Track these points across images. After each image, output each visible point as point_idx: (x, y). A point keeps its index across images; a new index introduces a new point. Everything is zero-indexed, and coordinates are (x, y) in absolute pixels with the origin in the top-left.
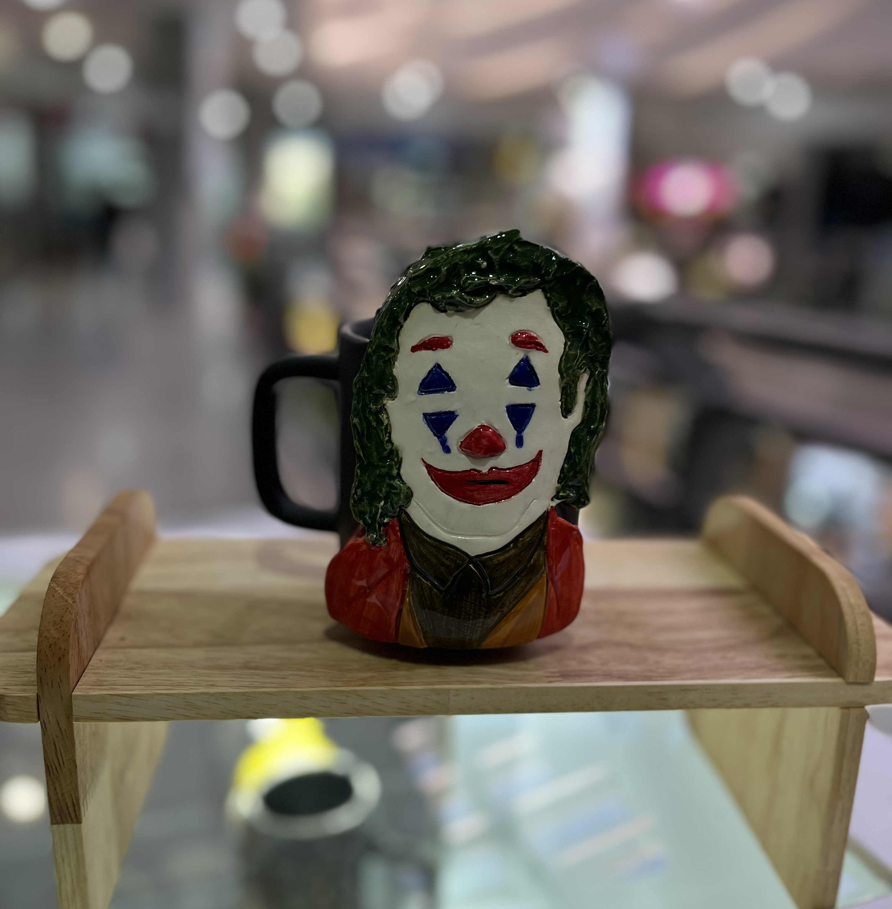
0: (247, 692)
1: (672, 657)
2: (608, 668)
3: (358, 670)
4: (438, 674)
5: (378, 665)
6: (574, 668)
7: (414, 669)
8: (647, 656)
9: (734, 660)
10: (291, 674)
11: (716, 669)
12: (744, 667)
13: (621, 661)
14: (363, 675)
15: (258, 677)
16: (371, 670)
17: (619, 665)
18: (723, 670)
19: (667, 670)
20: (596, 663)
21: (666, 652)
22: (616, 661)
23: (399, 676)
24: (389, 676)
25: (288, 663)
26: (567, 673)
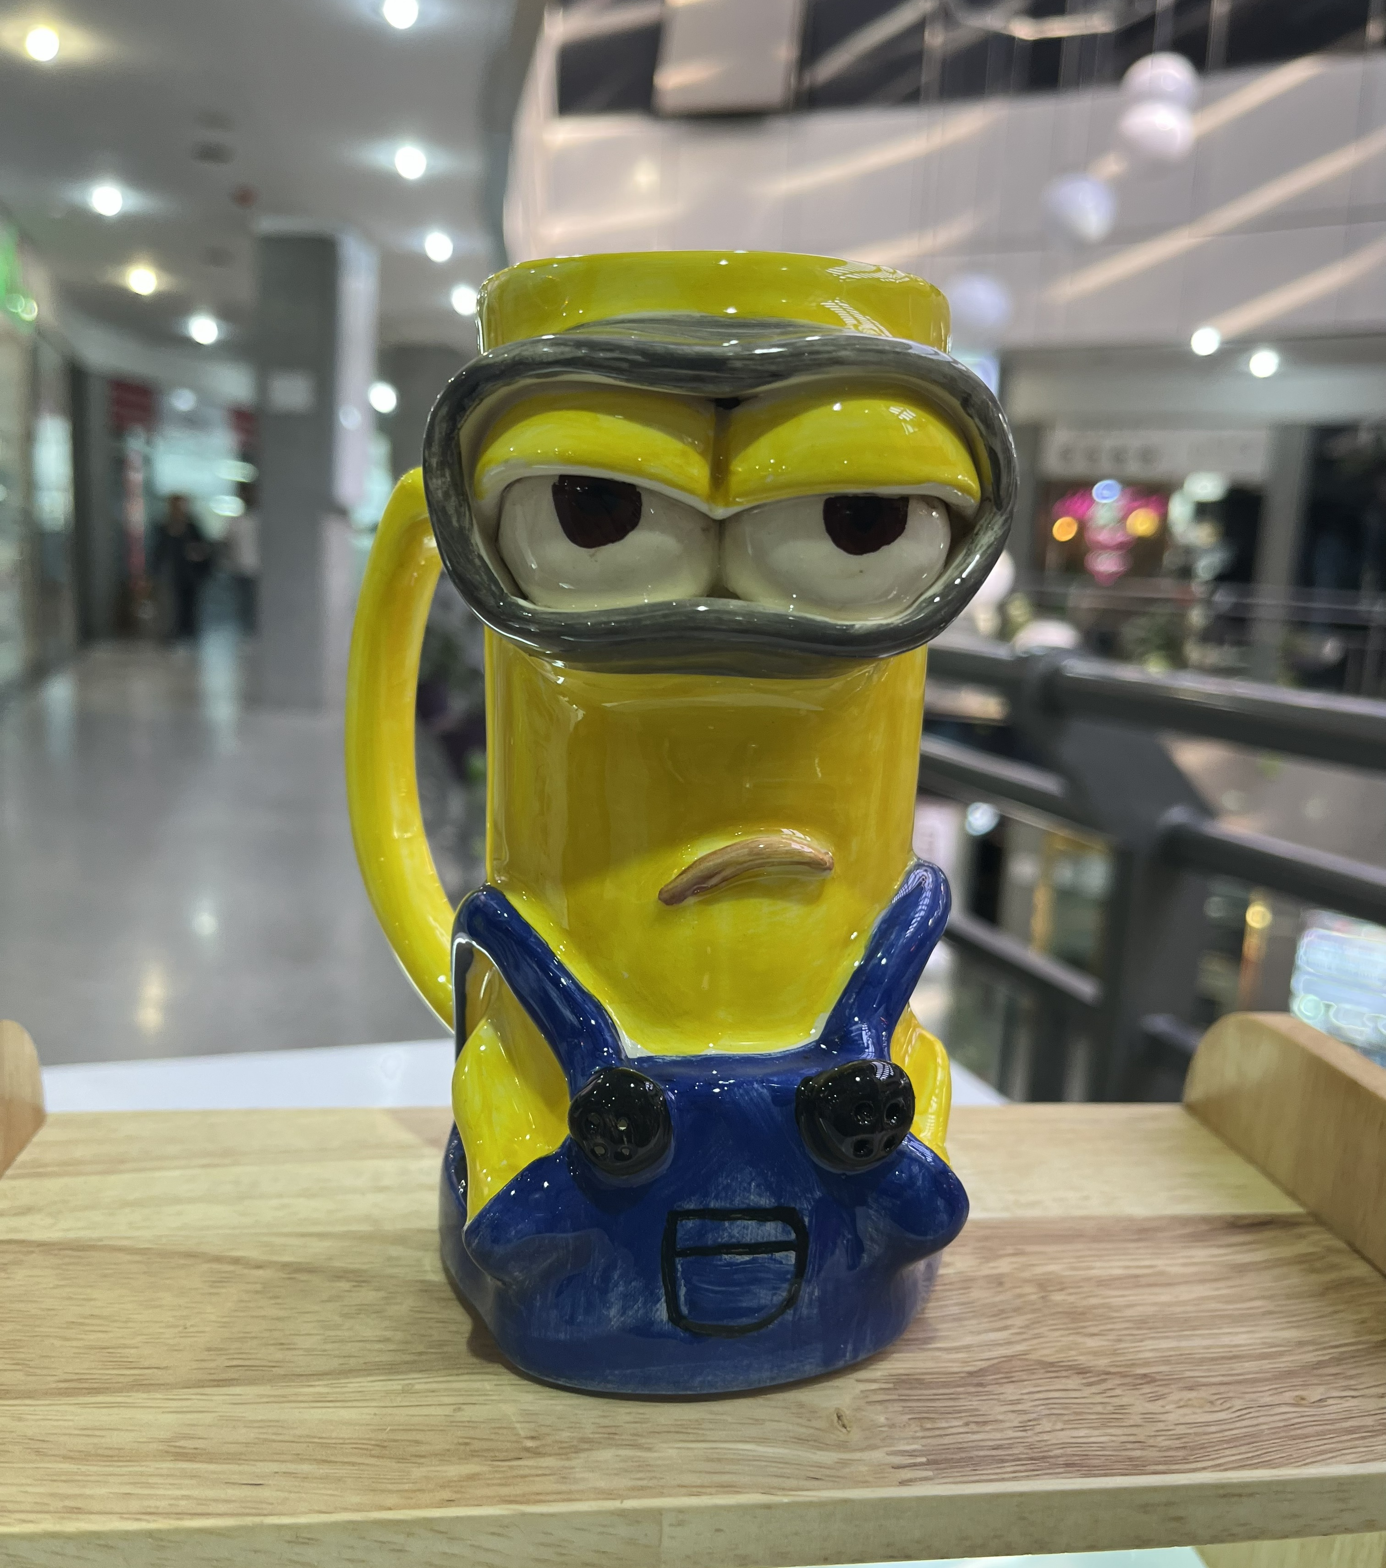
1: (1182, 1404)
2: (1038, 1439)
3: (443, 1456)
4: (635, 1464)
5: (491, 1440)
6: (959, 1438)
7: (578, 1451)
8: (1124, 1401)
9: (1325, 1409)
10: (276, 1473)
11: (1291, 1436)
12: (1352, 1427)
13: (1066, 1418)
14: (454, 1470)
15: (194, 1482)
16: (474, 1454)
17: (1062, 1430)
18: (1307, 1437)
19: (1178, 1442)
20: (1008, 1425)
21: (1165, 1390)
22: (1054, 1418)
23: (540, 1472)
24: (515, 1472)
25: (274, 1437)
26: (944, 1456)
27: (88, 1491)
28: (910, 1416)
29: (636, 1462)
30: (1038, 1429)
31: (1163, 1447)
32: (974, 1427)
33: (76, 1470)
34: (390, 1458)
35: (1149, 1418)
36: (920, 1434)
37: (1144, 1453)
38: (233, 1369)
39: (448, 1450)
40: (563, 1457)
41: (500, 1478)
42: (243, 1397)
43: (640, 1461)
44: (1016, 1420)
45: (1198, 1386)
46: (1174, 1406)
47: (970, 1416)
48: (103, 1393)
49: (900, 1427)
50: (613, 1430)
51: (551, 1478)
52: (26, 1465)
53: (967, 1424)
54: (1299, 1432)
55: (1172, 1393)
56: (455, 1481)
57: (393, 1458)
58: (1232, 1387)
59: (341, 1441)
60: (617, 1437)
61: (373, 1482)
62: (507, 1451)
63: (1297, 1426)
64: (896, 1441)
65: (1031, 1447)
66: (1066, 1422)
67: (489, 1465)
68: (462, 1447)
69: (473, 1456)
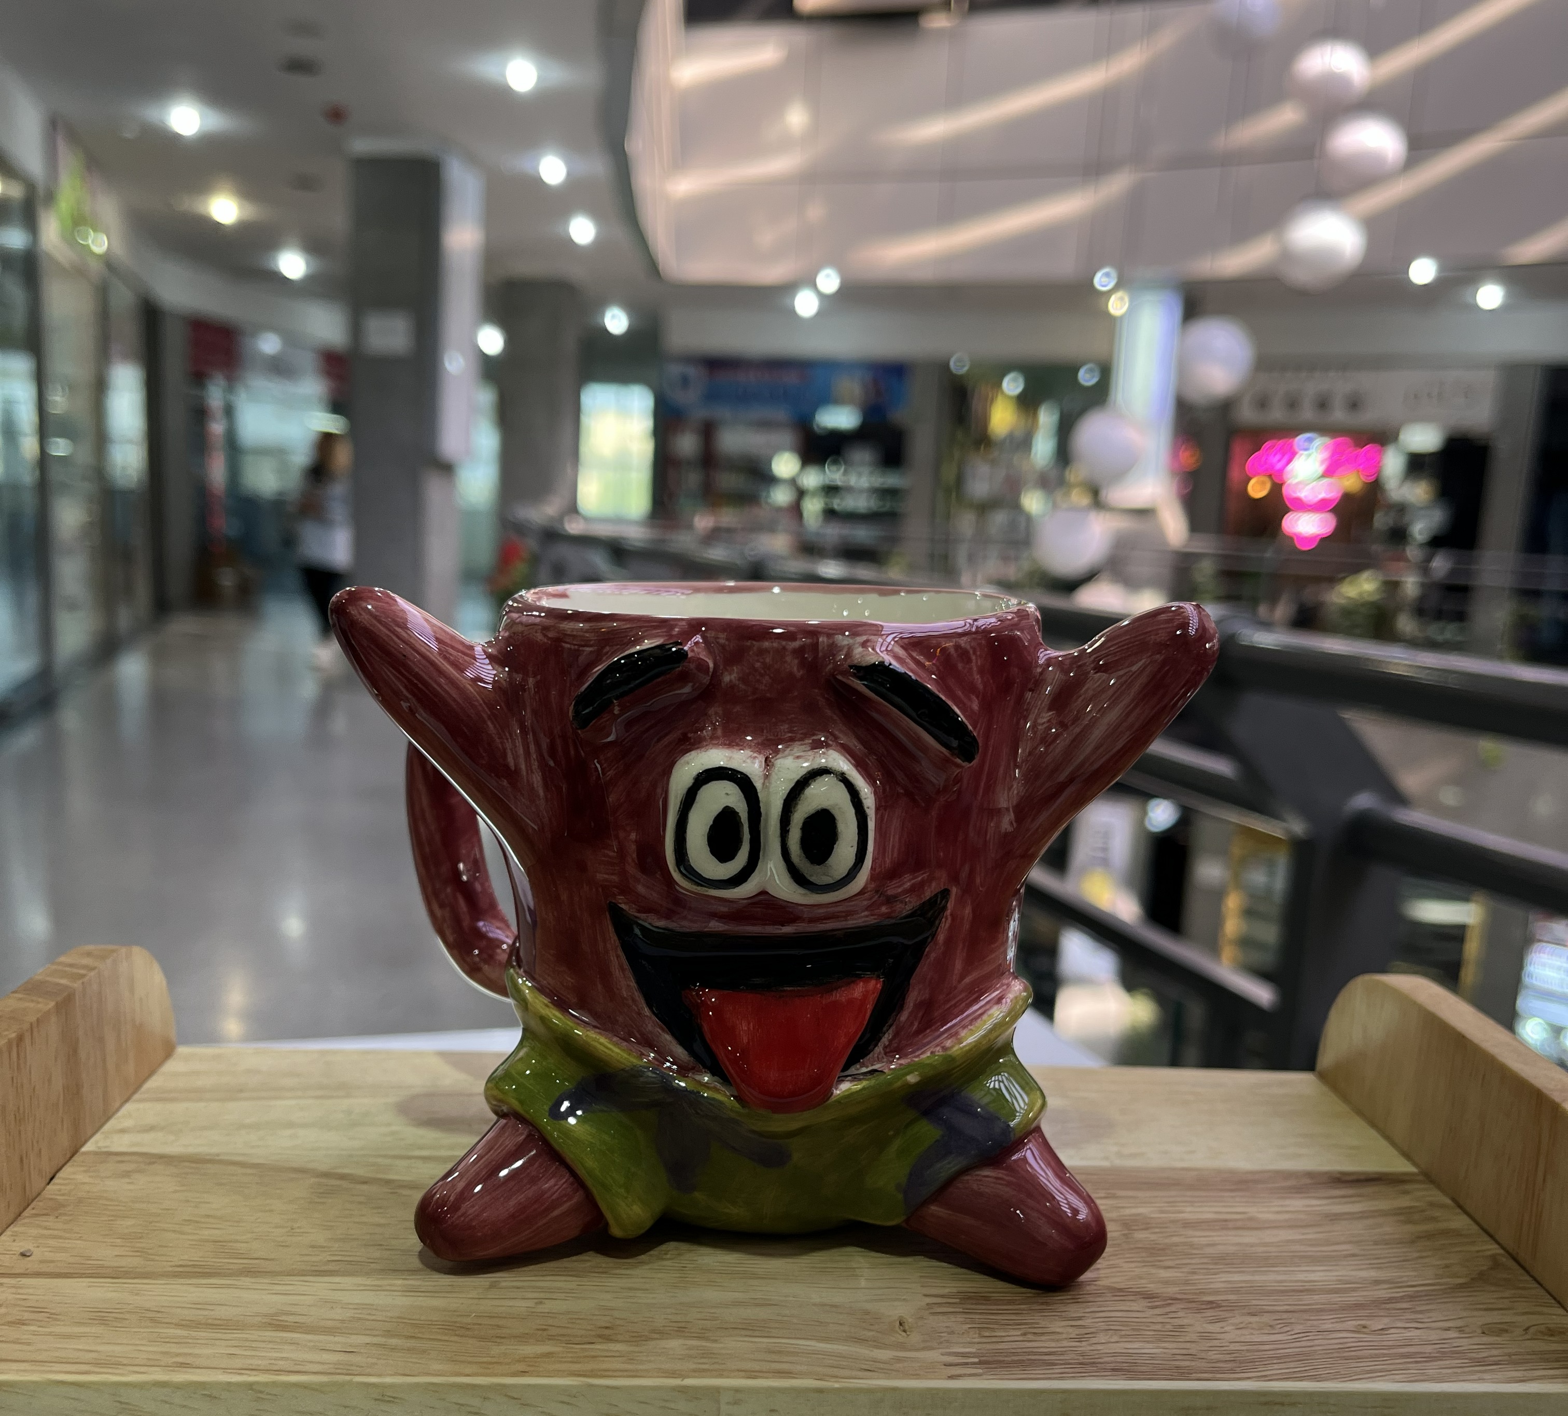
0: (257, 1383)
1: (1241, 1326)
2: (1092, 1348)
3: (523, 1338)
4: (701, 1352)
5: (568, 1328)
6: (1014, 1345)
7: (648, 1339)
8: (1185, 1321)
9: (1388, 1336)
10: (367, 1344)
11: (1344, 1357)
12: (1408, 1353)
13: (1123, 1333)
14: (529, 1350)
15: (293, 1347)
16: (551, 1338)
17: (1117, 1342)
18: (1359, 1359)
19: (1229, 1356)
20: (1064, 1336)
21: (1226, 1314)
22: (1110, 1333)
23: (610, 1354)
24: (586, 1354)
25: (367, 1317)
26: (996, 1358)
27: (196, 1351)
28: (970, 1326)
29: (701, 1350)
30: (1094, 1340)
31: (1212, 1360)
32: (1030, 1337)
33: (187, 1335)
34: (473, 1337)
35: (1206, 1336)
36: (976, 1340)
37: (1193, 1364)
38: (334, 1263)
39: (527, 1334)
40: (634, 1343)
41: (571, 1357)
42: (342, 1285)
43: (704, 1350)
44: (1074, 1332)
45: (1262, 1312)
46: (1233, 1327)
47: (1030, 1328)
48: (214, 1276)
49: (958, 1334)
50: (683, 1325)
51: (621, 1359)
52: (142, 1330)
53: (1025, 1334)
54: (1353, 1353)
55: (1234, 1317)
56: (531, 1358)
57: (475, 1338)
58: (1296, 1315)
59: (430, 1323)
60: (686, 1330)
61: (455, 1355)
62: (581, 1337)
63: (1352, 1349)
64: (952, 1345)
65: (1083, 1354)
66: (1122, 1336)
67: (563, 1347)
68: (540, 1332)
69: (549, 1339)
